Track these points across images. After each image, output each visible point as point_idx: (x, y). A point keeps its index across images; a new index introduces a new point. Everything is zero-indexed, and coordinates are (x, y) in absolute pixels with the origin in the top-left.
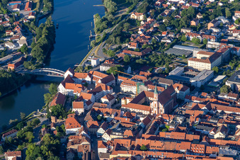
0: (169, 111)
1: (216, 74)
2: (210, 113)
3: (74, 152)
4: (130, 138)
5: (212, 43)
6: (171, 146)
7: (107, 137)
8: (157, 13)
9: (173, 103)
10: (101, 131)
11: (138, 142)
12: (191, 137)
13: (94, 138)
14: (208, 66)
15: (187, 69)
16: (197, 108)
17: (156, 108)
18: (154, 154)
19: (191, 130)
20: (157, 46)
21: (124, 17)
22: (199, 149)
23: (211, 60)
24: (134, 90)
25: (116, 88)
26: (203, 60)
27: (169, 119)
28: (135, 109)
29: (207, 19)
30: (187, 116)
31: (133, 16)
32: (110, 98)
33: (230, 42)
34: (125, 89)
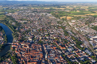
0: (30, 47)
1: (33, 41)
2: (35, 47)
3: (19, 56)
4: (26, 53)
5: (30, 36)
6: (33, 53)
7: (23, 53)
8: (21, 32)
9: (30, 46)
10: (22, 52)
11: (28, 53)
12: (35, 51)
13: (21, 54)
14: (31, 39)
15: (29, 40)
16: (33, 46)
17: (28, 47)
18: (31, 55)
19: (34, 50)
20: (23, 37)
21: (16, 33)
22: (37, 53)
23: (32, 38)
24: (23, 44)
25: (20, 44)
26: (30, 39)
27: (30, 49)
28: (25, 48)
29: (27, 33)
30: (33, 48)
31: (18, 33)
32: (20, 46)
33: (32, 35)
34: (22, 44)
